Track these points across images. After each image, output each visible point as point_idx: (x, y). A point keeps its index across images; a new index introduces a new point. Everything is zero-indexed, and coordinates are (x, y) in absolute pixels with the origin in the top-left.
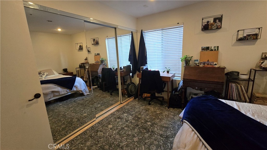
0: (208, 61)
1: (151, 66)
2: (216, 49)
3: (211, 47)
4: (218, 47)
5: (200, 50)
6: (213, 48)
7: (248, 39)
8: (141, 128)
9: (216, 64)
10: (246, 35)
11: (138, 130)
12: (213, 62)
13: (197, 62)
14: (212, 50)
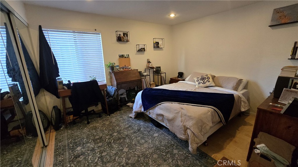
0: (125, 66)
1: (65, 78)
2: (128, 56)
3: (125, 55)
4: (128, 55)
5: (118, 57)
6: (126, 56)
7: (142, 51)
8: (115, 141)
9: (130, 68)
10: (140, 48)
11: (117, 144)
12: (128, 66)
13: (118, 68)
14: (126, 57)
